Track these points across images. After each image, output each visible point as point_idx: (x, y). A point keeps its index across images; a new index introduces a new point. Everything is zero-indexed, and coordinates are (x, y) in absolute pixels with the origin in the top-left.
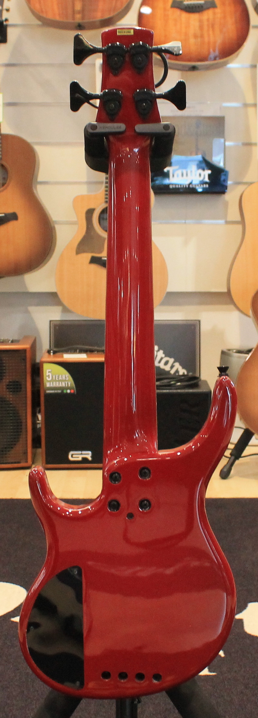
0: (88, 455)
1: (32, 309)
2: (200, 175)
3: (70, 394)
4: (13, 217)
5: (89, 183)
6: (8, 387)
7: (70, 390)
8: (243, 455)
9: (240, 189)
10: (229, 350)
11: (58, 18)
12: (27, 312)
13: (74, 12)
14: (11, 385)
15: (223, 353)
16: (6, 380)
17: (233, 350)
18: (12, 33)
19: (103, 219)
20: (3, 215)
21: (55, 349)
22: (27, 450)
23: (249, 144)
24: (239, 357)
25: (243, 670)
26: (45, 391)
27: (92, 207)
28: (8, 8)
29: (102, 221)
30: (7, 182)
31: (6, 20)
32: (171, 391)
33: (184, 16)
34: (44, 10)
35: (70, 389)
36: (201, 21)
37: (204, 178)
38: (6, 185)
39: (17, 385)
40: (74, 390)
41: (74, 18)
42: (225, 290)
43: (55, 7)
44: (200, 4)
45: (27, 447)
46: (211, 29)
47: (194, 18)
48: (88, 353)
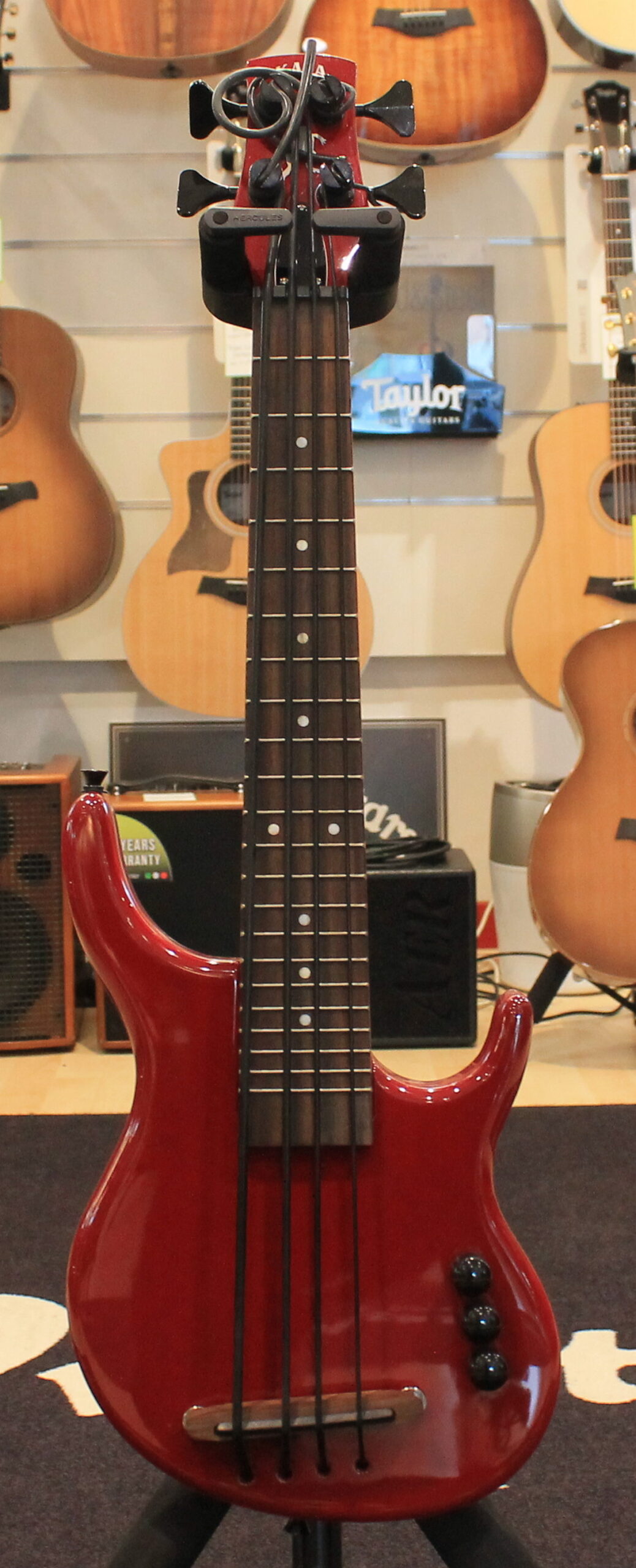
1: (70, 698)
2: (441, 397)
3: (160, 882)
4: (29, 491)
5: (193, 417)
6: (19, 867)
7: (159, 872)
8: (547, 1014)
9: (529, 427)
10: (512, 783)
11: (122, 52)
12: (61, 705)
13: (158, 39)
14: (26, 864)
15: (498, 788)
16: (15, 854)
17: (519, 782)
18: (20, 89)
19: (228, 495)
20: (5, 487)
21: (124, 784)
22: (63, 1009)
23: (549, 328)
24: (536, 798)
25: (569, 1476)
27: (202, 467)
28: (11, 31)
29: (224, 500)
30: (13, 417)
31: (9, 57)
32: (384, 872)
33: (403, 43)
34: (91, 35)
35: (159, 870)
36: (439, 55)
37: (450, 404)
38: (9, 422)
39: (40, 863)
40: (168, 874)
41: (157, 51)
42: (502, 652)
43: (117, 25)
44: (438, 17)
45: (63, 1002)
46: (461, 73)
47: (425, 47)
48: (199, 791)
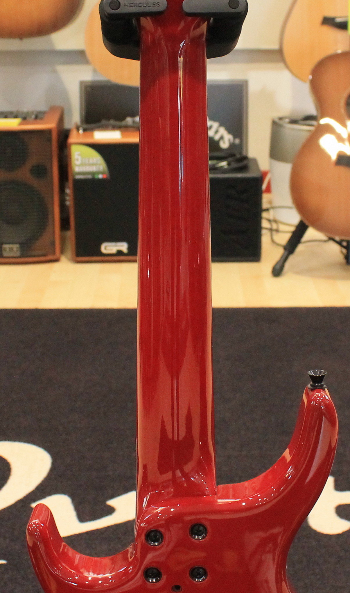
0: (124, 247)
1: (59, 68)
3: (102, 179)
6: (31, 171)
10: (281, 119)
12: (55, 71)
14: (35, 170)
15: (275, 124)
16: (29, 164)
17: (285, 118)
21: (85, 126)
26: (73, 176)
35: (102, 173)
39: (42, 169)
40: (107, 175)
42: (276, 47)
45: (54, 237)
48: (122, 130)
